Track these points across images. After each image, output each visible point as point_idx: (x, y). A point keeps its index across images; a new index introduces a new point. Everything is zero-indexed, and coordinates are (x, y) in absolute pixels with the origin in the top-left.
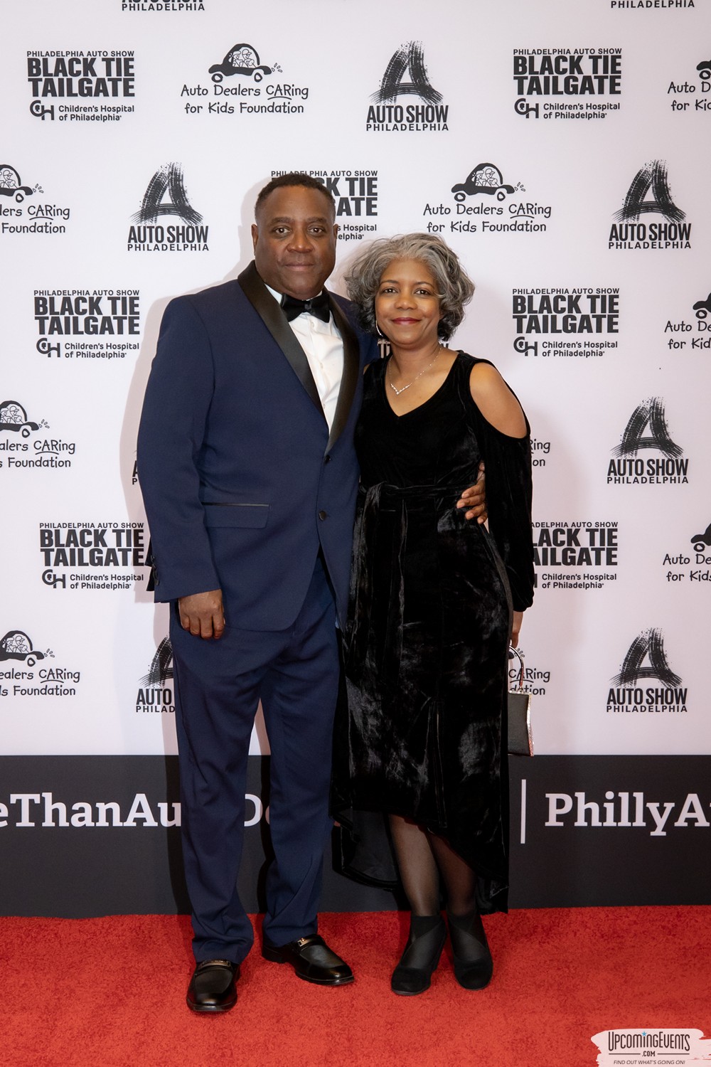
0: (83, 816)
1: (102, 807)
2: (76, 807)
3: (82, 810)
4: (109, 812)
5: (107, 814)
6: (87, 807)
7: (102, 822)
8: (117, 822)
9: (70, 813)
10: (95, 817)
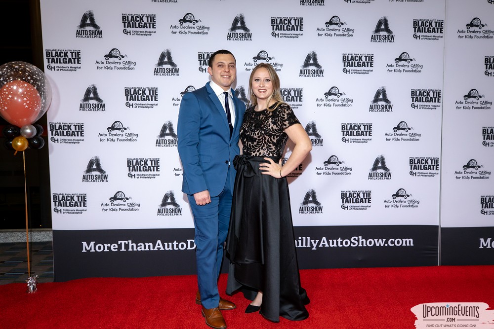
0: (141, 247)
1: (147, 245)
2: (139, 245)
3: (141, 245)
4: (149, 246)
5: (148, 246)
6: (142, 245)
7: (147, 249)
8: (152, 249)
9: (137, 247)
10: (145, 248)
